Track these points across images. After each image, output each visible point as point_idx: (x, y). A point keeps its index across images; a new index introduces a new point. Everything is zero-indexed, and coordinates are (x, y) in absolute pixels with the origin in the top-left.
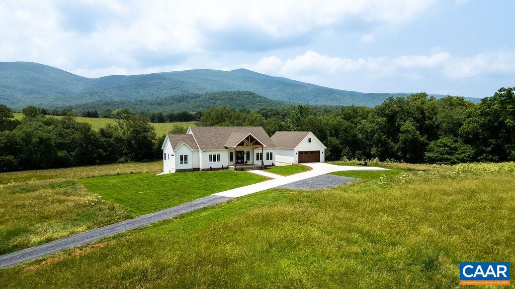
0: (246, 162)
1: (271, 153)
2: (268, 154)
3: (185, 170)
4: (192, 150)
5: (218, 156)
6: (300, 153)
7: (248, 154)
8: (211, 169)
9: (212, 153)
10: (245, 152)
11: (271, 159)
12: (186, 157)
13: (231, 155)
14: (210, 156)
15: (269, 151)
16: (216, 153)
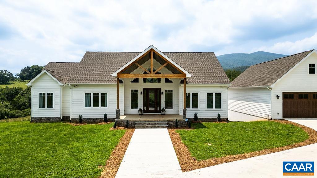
0: (164, 110)
1: (218, 96)
2: (210, 96)
3: (48, 120)
4: (61, 84)
5: (104, 96)
6: (287, 96)
7: (169, 94)
8: (81, 120)
9: (92, 91)
10: (163, 90)
11: (218, 106)
12: (50, 96)
13: (134, 95)
14: (87, 95)
15: (214, 91)
16: (100, 91)
